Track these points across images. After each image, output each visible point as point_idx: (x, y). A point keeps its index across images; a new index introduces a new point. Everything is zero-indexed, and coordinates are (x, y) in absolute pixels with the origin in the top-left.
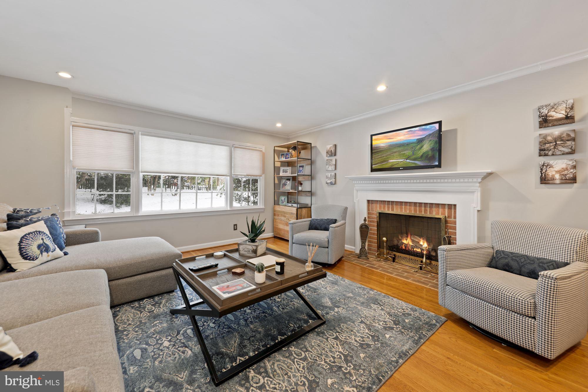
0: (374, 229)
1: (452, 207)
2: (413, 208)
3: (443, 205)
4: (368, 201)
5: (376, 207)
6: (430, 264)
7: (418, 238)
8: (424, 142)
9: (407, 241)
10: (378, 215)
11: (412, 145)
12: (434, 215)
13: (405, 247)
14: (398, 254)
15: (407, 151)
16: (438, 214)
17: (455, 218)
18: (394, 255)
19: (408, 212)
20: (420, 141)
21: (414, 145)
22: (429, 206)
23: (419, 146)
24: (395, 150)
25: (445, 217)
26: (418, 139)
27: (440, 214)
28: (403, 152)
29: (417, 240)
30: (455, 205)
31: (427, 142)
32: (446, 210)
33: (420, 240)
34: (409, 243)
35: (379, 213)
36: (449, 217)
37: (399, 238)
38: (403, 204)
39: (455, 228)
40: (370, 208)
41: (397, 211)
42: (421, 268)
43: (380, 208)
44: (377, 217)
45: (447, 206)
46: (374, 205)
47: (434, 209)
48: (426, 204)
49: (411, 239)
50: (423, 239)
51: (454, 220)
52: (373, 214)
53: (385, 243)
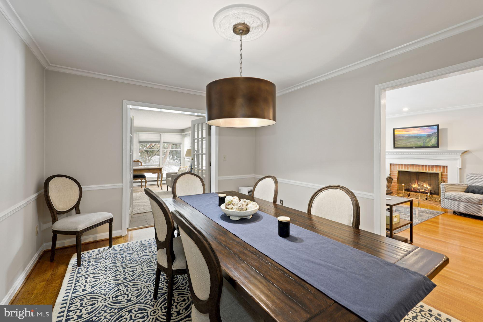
0: (395, 179)
1: (445, 167)
2: (421, 168)
3: (440, 166)
4: (391, 164)
5: (397, 168)
6: (432, 197)
7: (422, 183)
8: (432, 137)
9: (415, 186)
10: (398, 172)
11: (423, 138)
12: (434, 171)
13: (414, 189)
14: (411, 193)
15: (420, 142)
16: (437, 171)
17: (447, 172)
18: (409, 194)
19: (418, 170)
20: (429, 136)
21: (425, 138)
22: (431, 167)
23: (428, 140)
24: (411, 140)
25: (441, 172)
26: (427, 135)
27: (438, 170)
28: (417, 143)
29: (422, 184)
30: (447, 166)
31: (434, 137)
32: (442, 169)
33: (424, 184)
34: (416, 186)
35: (399, 171)
36: (444, 172)
37: (409, 184)
38: (415, 166)
39: (447, 178)
40: (392, 168)
41: (410, 169)
42: (426, 199)
43: (399, 168)
44: (397, 173)
45: (442, 167)
46: (395, 167)
47: (434, 168)
48: (429, 166)
49: (418, 184)
50: (426, 183)
51: (447, 173)
52: (394, 171)
53: (403, 187)
